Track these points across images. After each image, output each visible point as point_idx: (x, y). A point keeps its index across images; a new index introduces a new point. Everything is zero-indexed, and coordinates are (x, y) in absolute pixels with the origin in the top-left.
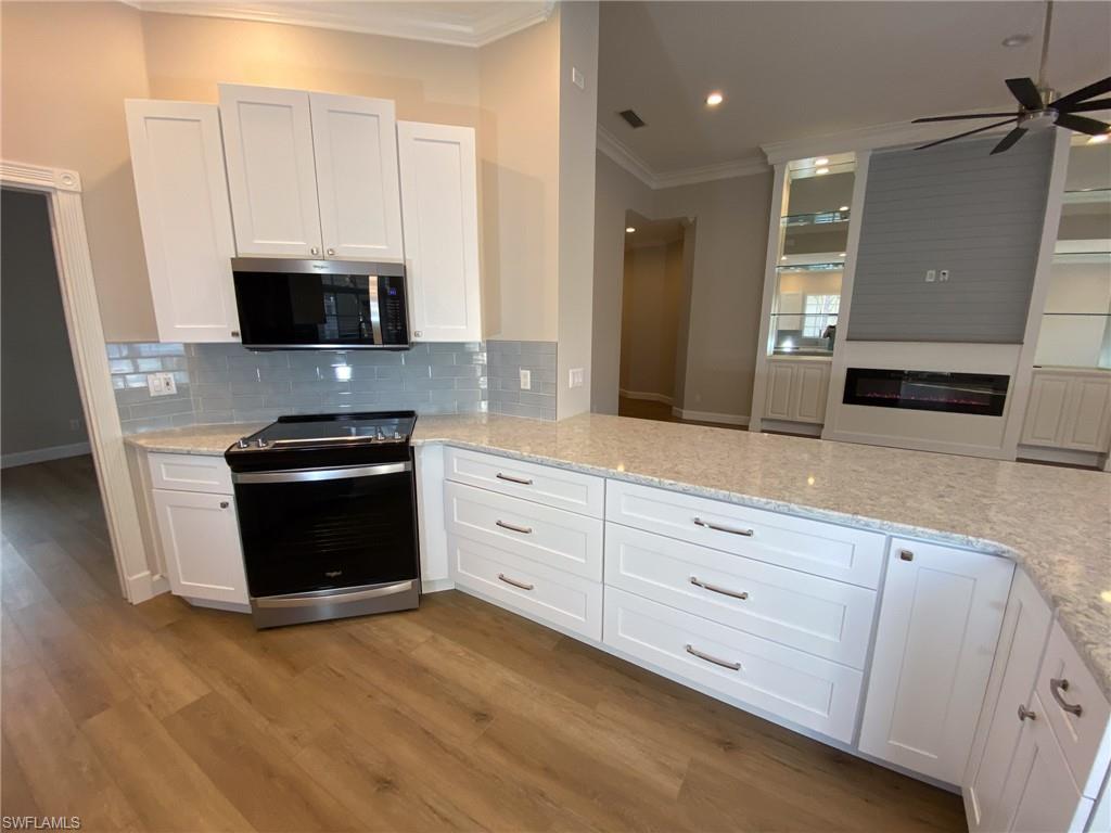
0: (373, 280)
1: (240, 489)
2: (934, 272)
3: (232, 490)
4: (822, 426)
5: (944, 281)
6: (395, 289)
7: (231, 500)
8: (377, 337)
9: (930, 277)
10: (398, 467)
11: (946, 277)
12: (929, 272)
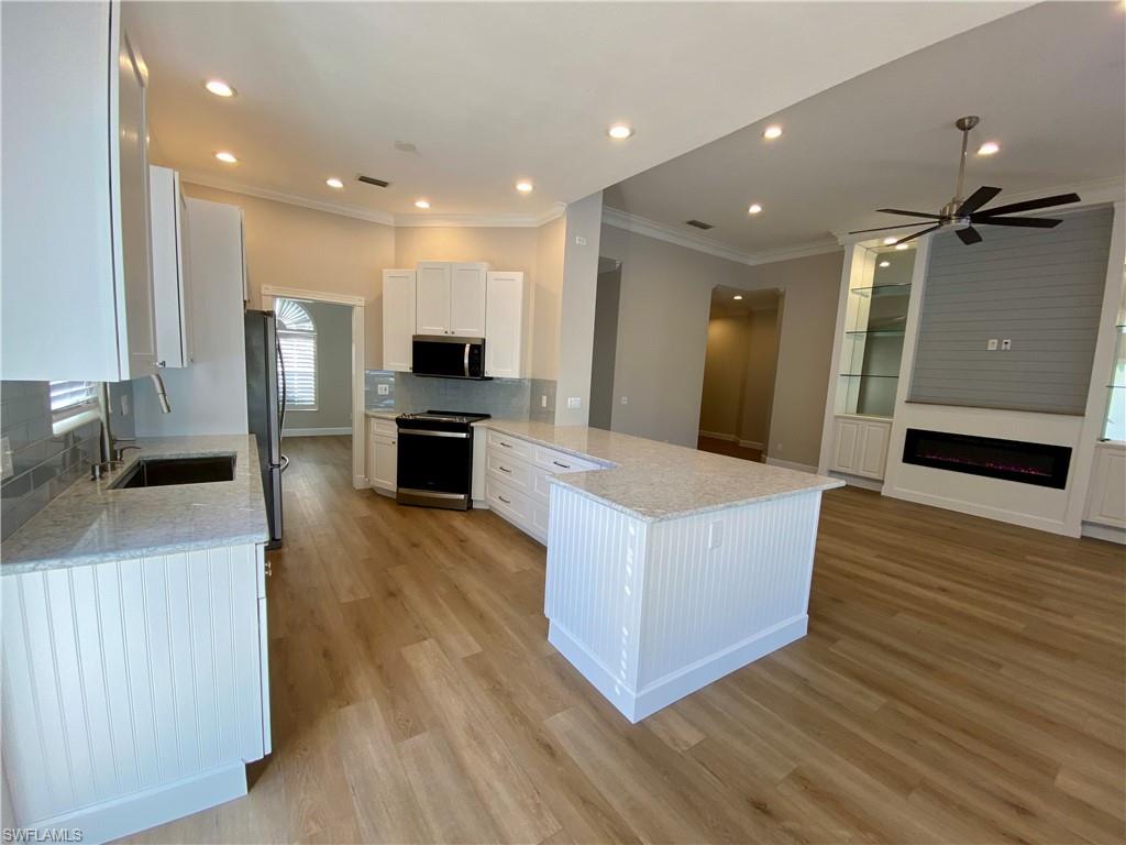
0: (468, 346)
1: (400, 435)
2: (996, 341)
3: (396, 436)
4: (882, 482)
5: (1005, 350)
6: (478, 350)
7: (396, 441)
8: (467, 373)
9: (992, 345)
10: (464, 435)
11: (1009, 346)
12: (991, 341)
